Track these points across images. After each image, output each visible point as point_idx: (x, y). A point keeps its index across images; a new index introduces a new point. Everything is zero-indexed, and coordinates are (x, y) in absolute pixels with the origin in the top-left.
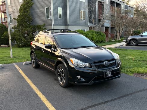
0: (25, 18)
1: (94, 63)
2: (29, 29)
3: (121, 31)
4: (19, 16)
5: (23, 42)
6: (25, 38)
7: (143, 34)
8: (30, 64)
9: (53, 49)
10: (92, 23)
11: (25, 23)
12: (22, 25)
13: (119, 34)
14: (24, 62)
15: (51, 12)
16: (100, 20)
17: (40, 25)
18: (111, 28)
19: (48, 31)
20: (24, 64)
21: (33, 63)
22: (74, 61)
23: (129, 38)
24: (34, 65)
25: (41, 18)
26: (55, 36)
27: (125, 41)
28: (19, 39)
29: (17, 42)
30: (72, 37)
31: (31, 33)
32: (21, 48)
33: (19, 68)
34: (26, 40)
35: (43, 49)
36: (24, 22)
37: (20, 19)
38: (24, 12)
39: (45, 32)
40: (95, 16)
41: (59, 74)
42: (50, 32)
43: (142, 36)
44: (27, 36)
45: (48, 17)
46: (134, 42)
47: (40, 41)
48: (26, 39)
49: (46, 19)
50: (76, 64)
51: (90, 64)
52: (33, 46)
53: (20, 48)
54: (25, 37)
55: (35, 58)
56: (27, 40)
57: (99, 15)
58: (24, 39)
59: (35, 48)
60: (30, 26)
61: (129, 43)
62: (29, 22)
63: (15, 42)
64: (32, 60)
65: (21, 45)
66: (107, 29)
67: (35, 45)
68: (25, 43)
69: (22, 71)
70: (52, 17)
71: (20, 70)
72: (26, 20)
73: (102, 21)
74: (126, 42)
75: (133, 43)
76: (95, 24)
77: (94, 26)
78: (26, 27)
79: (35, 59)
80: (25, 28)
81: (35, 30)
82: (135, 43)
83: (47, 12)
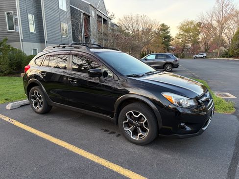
9: (104, 78)
16: (86, 38)
20: (8, 107)
21: (35, 105)
22: (174, 97)
24: (38, 107)
41: (125, 122)
43: (146, 60)
64: (32, 99)
70: (19, 29)
71: (12, 120)
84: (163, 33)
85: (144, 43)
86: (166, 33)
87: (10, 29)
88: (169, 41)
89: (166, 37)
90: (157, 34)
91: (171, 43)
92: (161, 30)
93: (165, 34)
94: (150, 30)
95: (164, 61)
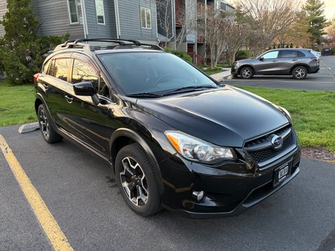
0: (22, 20)
1: (247, 144)
2: (34, 45)
3: (218, 51)
4: (8, 15)
5: (22, 74)
6: (26, 65)
7: (265, 57)
8: (36, 129)
9: (100, 96)
10: (166, 36)
11: (23, 32)
12: (16, 34)
13: (216, 57)
14: (22, 124)
15: (79, 7)
16: (178, 28)
17: (59, 36)
18: (199, 45)
19: (78, 44)
20: (20, 131)
21: (45, 129)
22: (182, 141)
23: (239, 64)
24: (47, 134)
25: (60, 22)
26: (103, 59)
27: (230, 69)
28: (13, 67)
29: (8, 74)
30: (149, 59)
31: (40, 52)
32: (19, 87)
33: (5, 144)
34: (28, 70)
35: (70, 96)
36: (20, 30)
37: (9, 21)
38: (19, 6)
39: (71, 47)
40: (170, 19)
41: (123, 173)
42: (87, 46)
43: (262, 60)
44: (30, 61)
45: (74, 19)
46: (247, 71)
47: (60, 72)
48: (28, 67)
49: (71, 23)
50: (188, 152)
51: (234, 150)
52: (40, 85)
53: (15, 87)
54: (26, 63)
55: (49, 117)
56: (31, 68)
57: (177, 19)
58: (24, 67)
59: (44, 90)
60: (36, 38)
61: (237, 74)
62: (32, 30)
63: (5, 73)
64: (42, 122)
65: (17, 79)
66: (191, 46)
67: (46, 84)
68: (27, 76)
69: (15, 153)
70: (83, 20)
71: (9, 150)
72: (25, 24)
73: (183, 30)
74: (233, 71)
75: (246, 74)
76: (169, 38)
77: (169, 40)
78: (26, 40)
79: (49, 120)
80: (24, 41)
81: (48, 46)
82: (249, 73)
83: (71, 12)
84: (311, 14)
85: (275, 31)
86: (317, 13)
87: (73, 22)
88: (321, 27)
89: (315, 21)
90: (301, 15)
91: (325, 30)
92: (308, 8)
93: (315, 15)
94: (287, 10)
95: (292, 62)
